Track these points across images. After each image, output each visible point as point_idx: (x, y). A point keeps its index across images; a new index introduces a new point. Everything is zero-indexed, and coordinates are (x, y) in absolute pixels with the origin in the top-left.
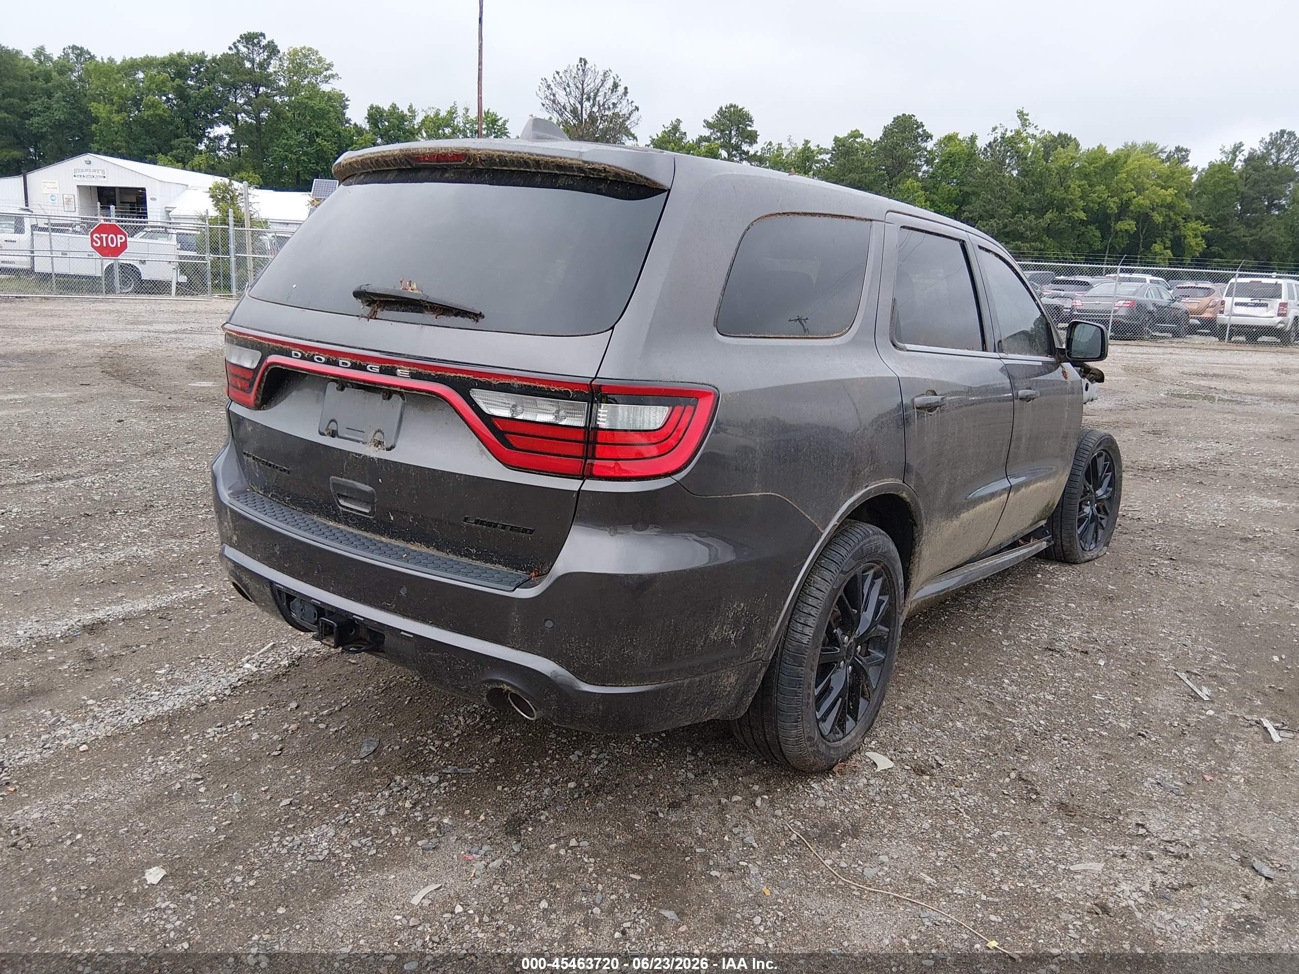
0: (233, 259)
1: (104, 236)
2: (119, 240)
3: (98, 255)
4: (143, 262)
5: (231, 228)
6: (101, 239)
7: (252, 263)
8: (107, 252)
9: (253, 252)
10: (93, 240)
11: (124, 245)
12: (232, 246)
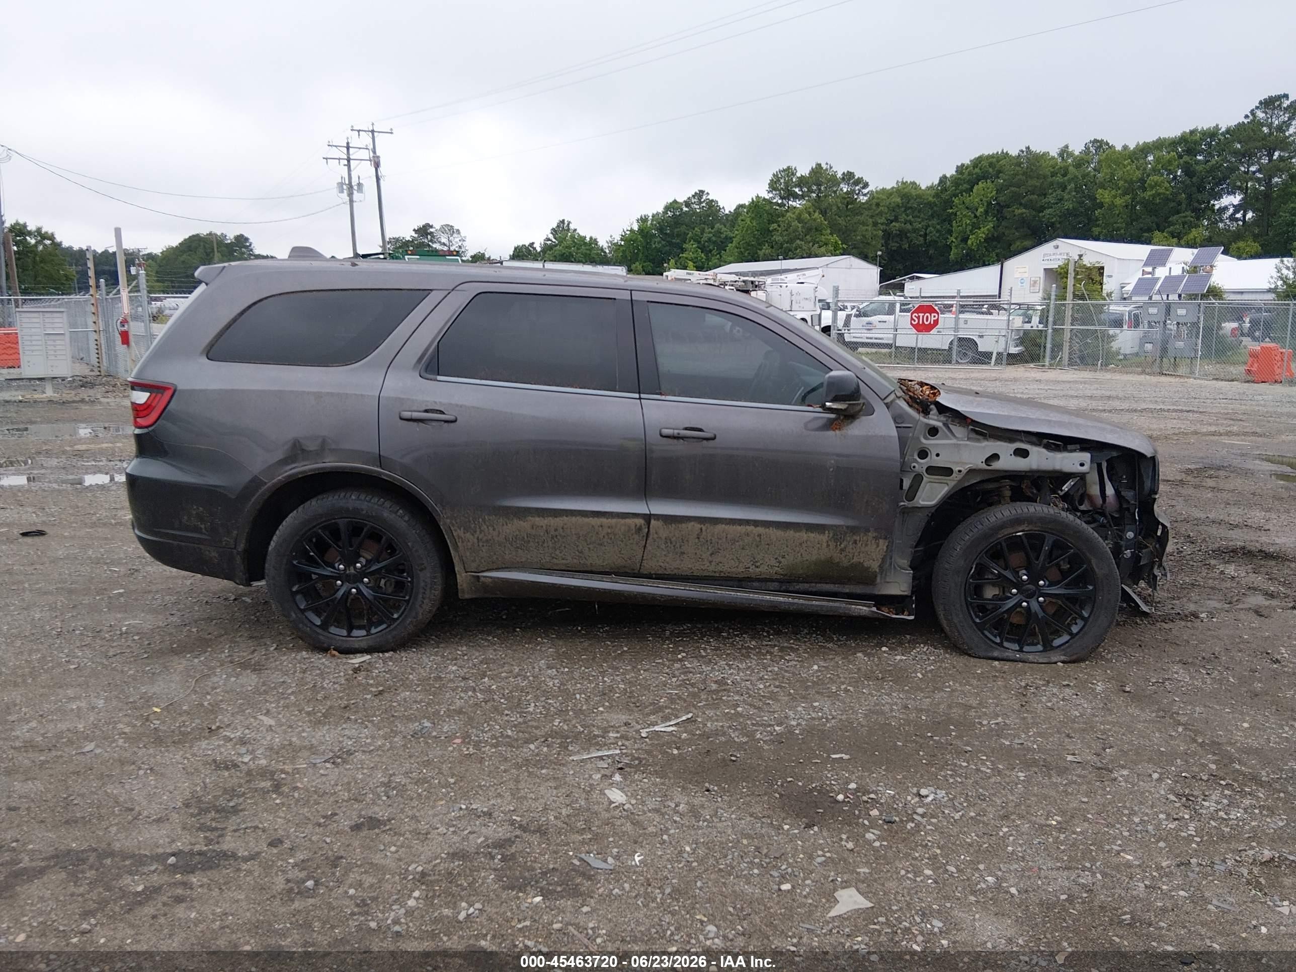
0: (1050, 331)
1: (921, 315)
2: (932, 318)
3: (914, 331)
4: (981, 337)
5: (1052, 302)
6: (918, 318)
7: (1069, 334)
8: (921, 328)
9: (1072, 324)
10: (912, 319)
11: (936, 322)
12: (1051, 319)
